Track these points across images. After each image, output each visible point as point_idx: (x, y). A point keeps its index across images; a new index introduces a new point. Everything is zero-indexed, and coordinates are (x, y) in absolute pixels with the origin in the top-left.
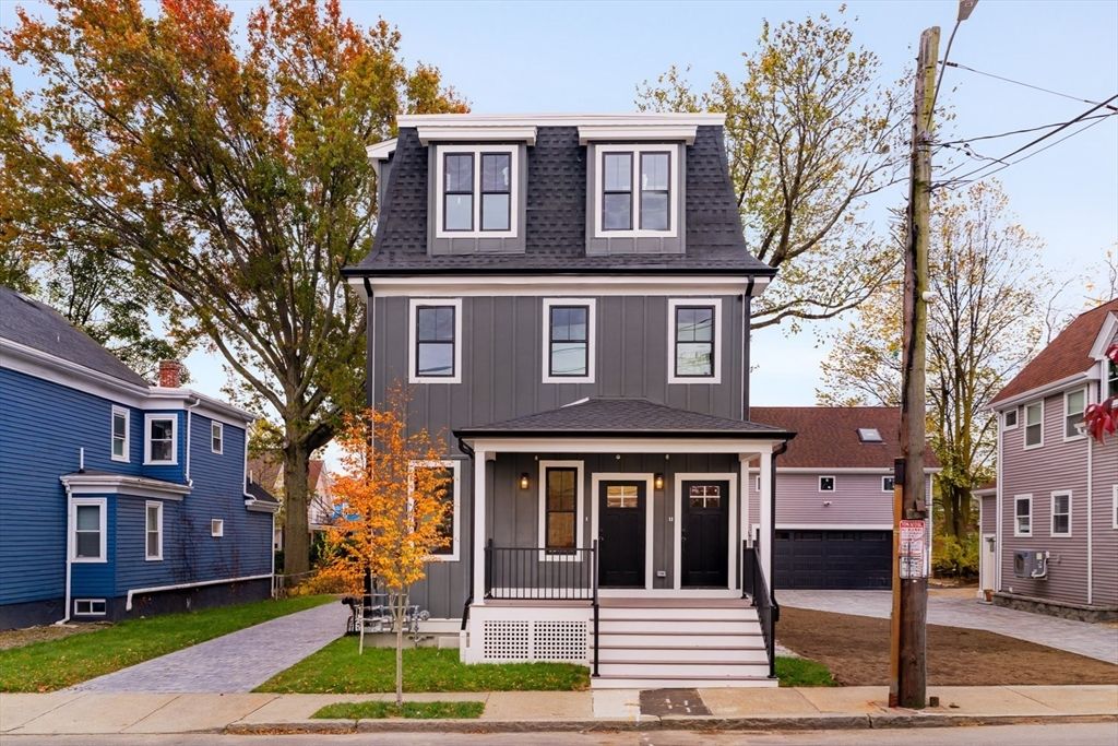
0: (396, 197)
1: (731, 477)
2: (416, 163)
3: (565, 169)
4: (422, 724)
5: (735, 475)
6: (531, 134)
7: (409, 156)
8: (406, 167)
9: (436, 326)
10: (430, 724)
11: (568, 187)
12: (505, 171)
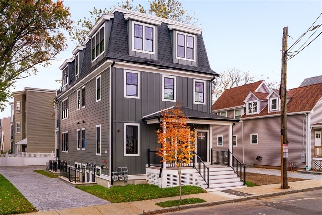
0: (117, 35)
1: (208, 131)
2: (122, 24)
3: (165, 36)
4: (196, 205)
5: (209, 130)
6: (160, 24)
7: (120, 21)
8: (119, 25)
9: (132, 79)
10: (198, 205)
11: (166, 42)
12: (151, 33)
